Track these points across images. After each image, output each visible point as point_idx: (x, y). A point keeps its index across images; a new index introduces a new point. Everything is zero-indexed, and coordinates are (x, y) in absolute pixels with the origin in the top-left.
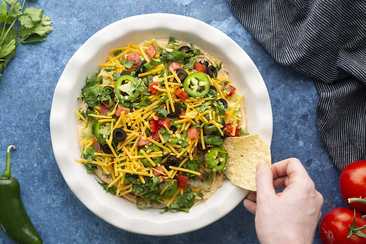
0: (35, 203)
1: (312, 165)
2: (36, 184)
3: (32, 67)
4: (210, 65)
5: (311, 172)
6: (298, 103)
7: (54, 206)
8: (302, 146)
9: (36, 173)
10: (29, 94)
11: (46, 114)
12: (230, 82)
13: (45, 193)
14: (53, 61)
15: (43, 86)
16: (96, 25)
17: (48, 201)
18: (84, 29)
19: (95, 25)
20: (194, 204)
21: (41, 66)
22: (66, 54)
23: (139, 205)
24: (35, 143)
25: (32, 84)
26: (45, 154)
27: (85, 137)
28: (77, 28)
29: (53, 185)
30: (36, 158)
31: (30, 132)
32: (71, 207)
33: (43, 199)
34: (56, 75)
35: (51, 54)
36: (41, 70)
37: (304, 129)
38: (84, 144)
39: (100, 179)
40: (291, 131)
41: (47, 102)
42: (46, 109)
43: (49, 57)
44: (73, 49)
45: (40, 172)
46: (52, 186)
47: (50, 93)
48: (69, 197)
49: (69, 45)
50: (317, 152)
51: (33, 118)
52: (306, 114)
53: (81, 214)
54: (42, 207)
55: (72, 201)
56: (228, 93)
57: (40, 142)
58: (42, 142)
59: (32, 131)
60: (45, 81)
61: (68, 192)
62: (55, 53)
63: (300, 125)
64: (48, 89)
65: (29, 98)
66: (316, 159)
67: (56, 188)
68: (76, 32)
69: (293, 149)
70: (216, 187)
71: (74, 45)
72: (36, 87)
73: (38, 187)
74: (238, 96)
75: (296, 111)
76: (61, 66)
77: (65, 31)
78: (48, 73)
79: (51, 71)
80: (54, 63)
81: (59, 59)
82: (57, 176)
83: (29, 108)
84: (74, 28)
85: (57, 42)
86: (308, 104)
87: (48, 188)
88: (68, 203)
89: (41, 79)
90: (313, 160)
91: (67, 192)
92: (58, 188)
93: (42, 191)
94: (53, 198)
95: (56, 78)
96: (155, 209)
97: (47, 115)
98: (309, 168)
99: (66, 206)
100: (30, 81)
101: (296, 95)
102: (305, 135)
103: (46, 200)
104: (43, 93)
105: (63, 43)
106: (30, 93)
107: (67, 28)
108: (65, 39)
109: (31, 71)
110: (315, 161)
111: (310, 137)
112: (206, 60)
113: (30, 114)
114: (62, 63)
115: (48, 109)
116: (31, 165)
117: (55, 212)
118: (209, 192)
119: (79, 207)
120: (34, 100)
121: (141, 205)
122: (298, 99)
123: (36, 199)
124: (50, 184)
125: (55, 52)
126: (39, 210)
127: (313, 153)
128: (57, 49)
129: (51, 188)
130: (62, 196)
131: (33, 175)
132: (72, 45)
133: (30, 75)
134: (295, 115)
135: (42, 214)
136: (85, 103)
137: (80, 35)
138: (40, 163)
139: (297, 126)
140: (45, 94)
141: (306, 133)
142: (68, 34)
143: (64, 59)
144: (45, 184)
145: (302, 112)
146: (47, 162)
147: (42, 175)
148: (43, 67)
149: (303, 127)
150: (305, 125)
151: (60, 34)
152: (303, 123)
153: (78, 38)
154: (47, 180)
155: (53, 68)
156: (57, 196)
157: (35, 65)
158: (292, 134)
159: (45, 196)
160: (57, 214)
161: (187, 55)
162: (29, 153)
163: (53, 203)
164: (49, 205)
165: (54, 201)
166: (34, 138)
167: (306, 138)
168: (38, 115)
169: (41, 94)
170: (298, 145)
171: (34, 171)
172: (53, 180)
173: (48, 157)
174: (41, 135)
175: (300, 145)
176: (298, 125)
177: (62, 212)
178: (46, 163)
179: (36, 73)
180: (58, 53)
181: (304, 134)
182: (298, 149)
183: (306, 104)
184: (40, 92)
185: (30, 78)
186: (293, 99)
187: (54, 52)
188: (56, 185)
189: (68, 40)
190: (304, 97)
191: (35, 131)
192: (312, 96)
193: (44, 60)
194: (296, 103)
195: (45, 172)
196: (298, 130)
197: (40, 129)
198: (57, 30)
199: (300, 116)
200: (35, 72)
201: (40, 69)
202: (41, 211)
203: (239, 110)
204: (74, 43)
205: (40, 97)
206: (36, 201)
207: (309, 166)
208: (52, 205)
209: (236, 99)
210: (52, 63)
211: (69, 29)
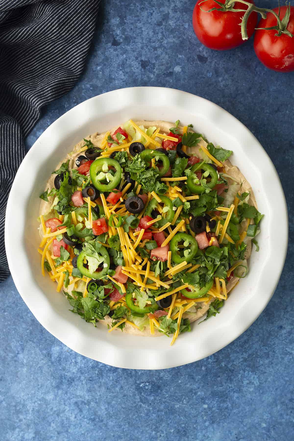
0: (254, 406)
1: (206, 55)
2: (230, 405)
3: (81, 411)
4: (83, 154)
5: (214, 56)
6: (127, 73)
7: (257, 383)
8: (181, 68)
9: (216, 405)
10: (115, 414)
11: (141, 393)
12: (110, 133)
13: (240, 394)
14: (73, 384)
15: (105, 397)
16: (28, 329)
17: (252, 390)
18: (32, 344)
19: (28, 331)
20: (254, 207)
21: (80, 399)
22: (65, 367)
23: (242, 275)
24: (176, 406)
25: (102, 410)
26: (192, 394)
27: (145, 327)
28: (32, 354)
29: (231, 383)
30: (196, 405)
31: (163, 413)
32: (258, 360)
33: (249, 396)
34: (91, 380)
35: (64, 387)
36: (85, 400)
37: (159, 66)
38: (153, 329)
39: (201, 317)
40: (162, 81)
41: (125, 392)
42: (135, 392)
43: (69, 389)
44: (58, 359)
45: (214, 401)
46: (233, 386)
47: (114, 387)
48: (245, 364)
49: (52, 363)
50: (189, 49)
51: (146, 409)
52: (140, 63)
53: (267, 348)
54: (259, 398)
55: (252, 359)
56: (124, 137)
57: (177, 401)
58: (176, 397)
59: (162, 411)
60: (99, 394)
61: (240, 364)
62: (64, 381)
63: (155, 70)
64: (109, 390)
65: (121, 414)
66: (198, 50)
67: (234, 379)
68: (36, 354)
69: (185, 79)
70: (238, 174)
71: (52, 357)
72: (107, 406)
73: (233, 403)
74: (129, 127)
75: (136, 76)
76: (80, 373)
77: (35, 368)
78: (89, 391)
79: (86, 386)
80: (76, 383)
81: (71, 376)
82: (219, 379)
83: (132, 414)
84: (32, 358)
85: (50, 379)
86: (128, 60)
87: (235, 390)
88: (254, 365)
89: (96, 399)
90: (198, 53)
91: (239, 367)
92: (234, 377)
93: (237, 398)
94: (248, 384)
95: (94, 380)
96: (252, 255)
97: (142, 391)
98: (208, 59)
99: (257, 367)
100: (99, 413)
101: (117, 75)
102: (168, 64)
103: (250, 393)
104: (115, 397)
105: (51, 371)
106: (113, 413)
107: (31, 366)
108: (45, 369)
109: (86, 411)
110: (200, 52)
111: (169, 57)
112: (77, 159)
113: (141, 413)
114: (76, 372)
115: (134, 390)
116: (205, 412)
117: (265, 382)
118: (242, 184)
119: (259, 351)
120: (122, 407)
121: (243, 273)
122: (121, 72)
123: (248, 406)
124: (230, 387)
125: (62, 381)
126: (263, 402)
127: (190, 53)
128: (58, 379)
129: (235, 386)
130: (245, 372)
131: (218, 409)
132: (53, 359)
133: (92, 413)
134: (142, 77)
135: (267, 397)
136: (104, 319)
137: (41, 350)
138: (203, 400)
139: (156, 75)
140: (115, 394)
141: (164, 63)
142: (39, 365)
143: (71, 369)
144: (229, 394)
145: (137, 68)
146: (202, 391)
147: (218, 397)
148: (81, 397)
149: (157, 67)
150: (154, 64)
151: (39, 375)
152: (152, 66)
153: (44, 352)
154: (224, 391)
155: (82, 384)
156: (245, 379)
157: (78, 406)
158: (167, 81)
159: (245, 393)
160: (267, 379)
161: (66, 180)
162: (190, 414)
163: (253, 383)
164: (256, 389)
165: (250, 383)
166: (171, 407)
167: (171, 62)
168: (142, 402)
169: (115, 399)
170: (180, 73)
171: (213, 407)
172: (224, 384)
173: (195, 390)
174: (167, 398)
175: (180, 71)
176: (155, 72)
177: (265, 373)
178: (203, 393)
179: (88, 405)
180: (63, 377)
181: (166, 65)
182: (185, 72)
183: (128, 62)
184: (113, 400)
185: (95, 413)
186: (122, 79)
187: (61, 383)
188: (231, 380)
189: (46, 365)
190: (119, 65)
191: (162, 407)
192: (117, 55)
193: (73, 396)
194: (127, 75)
195: (214, 394)
196: (161, 72)
197: (160, 400)
198: (33, 379)
199: (143, 70)
200: (87, 407)
201: (83, 400)
202: (264, 399)
203: (147, 129)
204: (51, 357)
205: (120, 400)
206: (251, 405)
207: (207, 58)
208: (256, 385)
209: (133, 129)
210: (75, 385)
211: (33, 363)
